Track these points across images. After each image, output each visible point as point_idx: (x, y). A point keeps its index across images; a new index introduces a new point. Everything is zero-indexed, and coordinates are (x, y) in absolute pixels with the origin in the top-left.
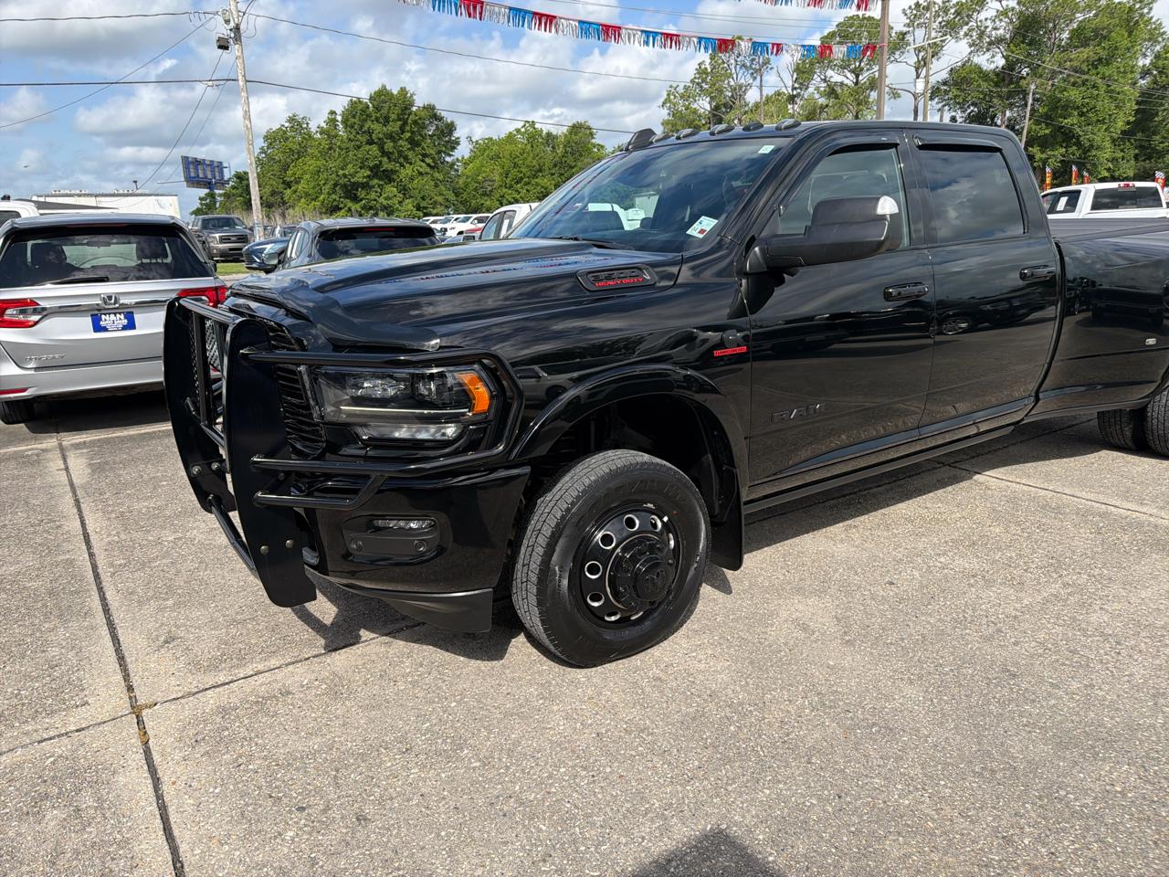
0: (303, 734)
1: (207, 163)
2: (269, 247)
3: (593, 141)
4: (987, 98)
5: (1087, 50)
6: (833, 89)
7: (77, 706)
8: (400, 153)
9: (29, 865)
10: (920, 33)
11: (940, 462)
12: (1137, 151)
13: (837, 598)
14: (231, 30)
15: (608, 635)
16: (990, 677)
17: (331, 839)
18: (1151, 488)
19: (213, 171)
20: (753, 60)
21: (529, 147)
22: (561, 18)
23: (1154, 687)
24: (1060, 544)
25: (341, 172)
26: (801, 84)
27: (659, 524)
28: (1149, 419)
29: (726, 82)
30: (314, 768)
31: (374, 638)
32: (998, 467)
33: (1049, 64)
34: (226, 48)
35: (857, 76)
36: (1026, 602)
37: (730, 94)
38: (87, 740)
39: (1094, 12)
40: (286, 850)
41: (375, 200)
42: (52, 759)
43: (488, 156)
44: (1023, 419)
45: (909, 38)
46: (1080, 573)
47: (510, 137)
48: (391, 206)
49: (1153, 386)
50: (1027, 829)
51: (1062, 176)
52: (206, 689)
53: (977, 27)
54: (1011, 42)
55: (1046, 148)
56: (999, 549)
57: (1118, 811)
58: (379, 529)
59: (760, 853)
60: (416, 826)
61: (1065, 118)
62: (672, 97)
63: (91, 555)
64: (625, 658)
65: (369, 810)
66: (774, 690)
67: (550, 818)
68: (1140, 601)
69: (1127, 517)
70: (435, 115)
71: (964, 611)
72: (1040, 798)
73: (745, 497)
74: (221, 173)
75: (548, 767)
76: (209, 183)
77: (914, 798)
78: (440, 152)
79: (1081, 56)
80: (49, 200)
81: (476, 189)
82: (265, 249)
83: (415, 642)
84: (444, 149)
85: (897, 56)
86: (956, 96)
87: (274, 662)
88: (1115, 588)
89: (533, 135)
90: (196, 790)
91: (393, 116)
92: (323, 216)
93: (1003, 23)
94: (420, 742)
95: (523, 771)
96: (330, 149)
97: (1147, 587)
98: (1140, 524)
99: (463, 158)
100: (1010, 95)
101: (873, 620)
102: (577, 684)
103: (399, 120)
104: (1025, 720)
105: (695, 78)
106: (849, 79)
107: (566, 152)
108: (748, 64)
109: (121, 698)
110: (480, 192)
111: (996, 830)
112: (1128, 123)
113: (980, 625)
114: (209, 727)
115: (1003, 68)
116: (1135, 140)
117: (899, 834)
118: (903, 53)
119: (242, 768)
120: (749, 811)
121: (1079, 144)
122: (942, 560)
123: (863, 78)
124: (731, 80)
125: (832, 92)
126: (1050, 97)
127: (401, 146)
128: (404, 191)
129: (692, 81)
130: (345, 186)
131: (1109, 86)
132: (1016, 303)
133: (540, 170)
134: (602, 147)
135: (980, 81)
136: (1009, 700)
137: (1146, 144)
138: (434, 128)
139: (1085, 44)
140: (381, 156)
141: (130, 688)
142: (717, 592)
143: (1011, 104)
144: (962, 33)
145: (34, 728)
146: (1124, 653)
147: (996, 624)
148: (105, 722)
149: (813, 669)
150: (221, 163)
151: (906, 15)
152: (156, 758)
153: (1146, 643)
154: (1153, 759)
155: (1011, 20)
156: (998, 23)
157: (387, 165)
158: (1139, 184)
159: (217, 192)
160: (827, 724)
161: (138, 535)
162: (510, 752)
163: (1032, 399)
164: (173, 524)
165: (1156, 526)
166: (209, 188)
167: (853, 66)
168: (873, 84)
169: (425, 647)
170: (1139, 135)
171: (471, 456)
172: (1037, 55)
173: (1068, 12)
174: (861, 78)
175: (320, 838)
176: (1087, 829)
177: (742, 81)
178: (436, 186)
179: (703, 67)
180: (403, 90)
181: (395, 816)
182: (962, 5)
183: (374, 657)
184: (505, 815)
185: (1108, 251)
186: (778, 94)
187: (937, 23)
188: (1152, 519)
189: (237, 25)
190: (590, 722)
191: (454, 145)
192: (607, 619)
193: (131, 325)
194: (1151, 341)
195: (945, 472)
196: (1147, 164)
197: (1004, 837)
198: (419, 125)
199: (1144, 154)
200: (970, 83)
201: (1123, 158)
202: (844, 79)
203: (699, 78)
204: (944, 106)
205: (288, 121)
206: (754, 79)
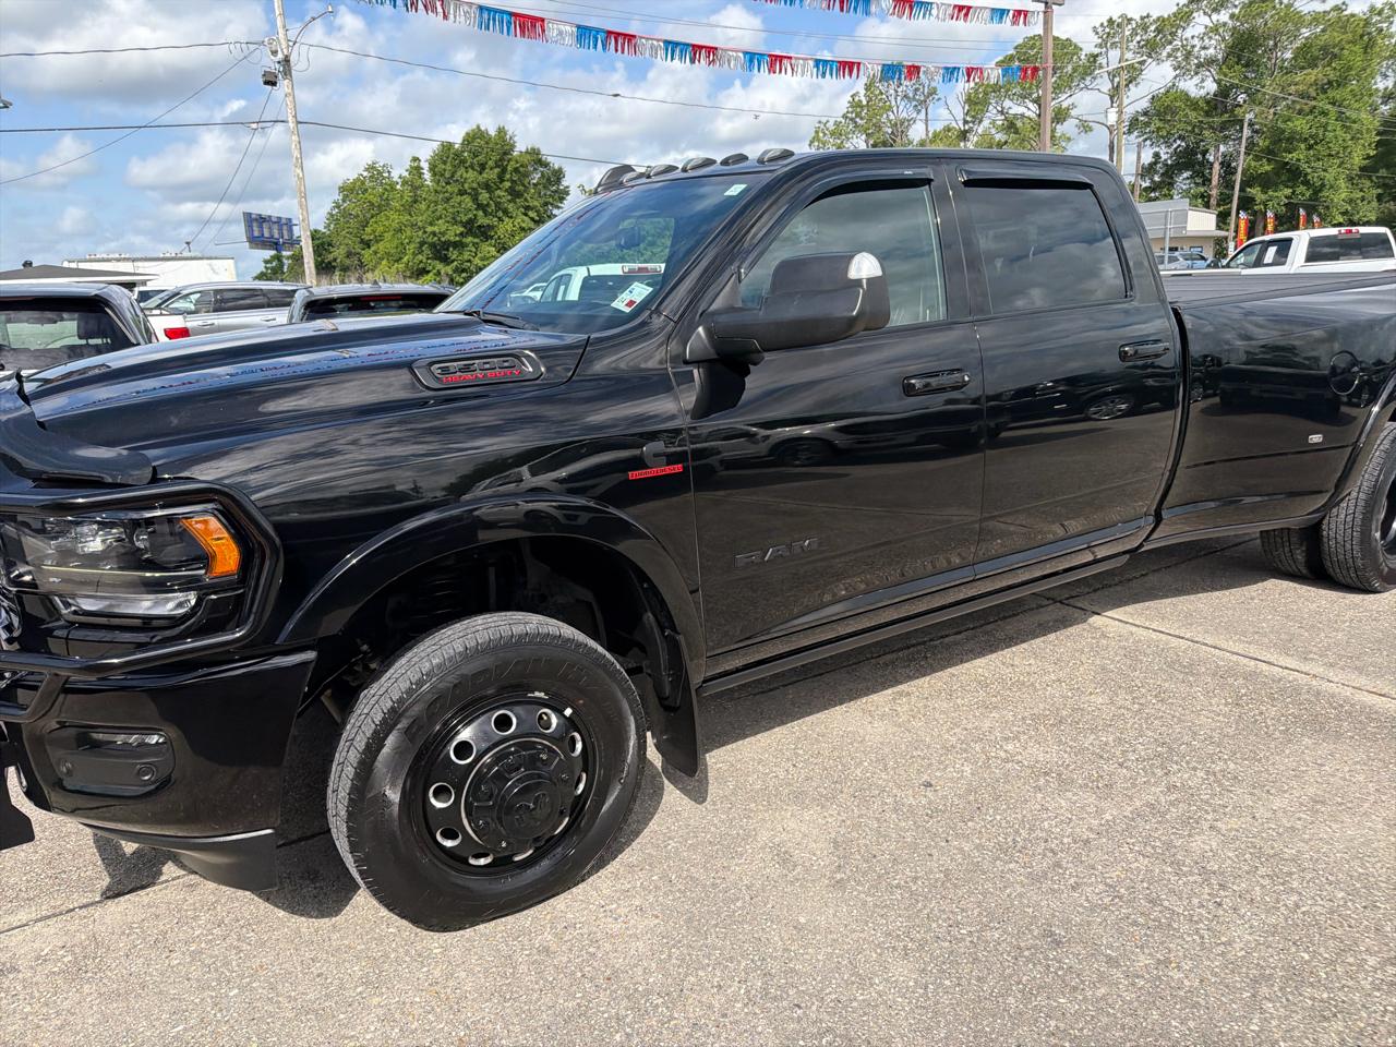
1: (274, 220)
4: (1197, 130)
5: (1315, 71)
6: (1012, 123)
8: (498, 205)
10: (1114, 54)
11: (1050, 598)
12: (1380, 191)
13: (846, 809)
14: (279, 62)
15: (479, 886)
16: (1022, 944)
18: (1323, 634)
19: (280, 230)
20: (917, 90)
22: (642, 38)
23: (1258, 964)
24: (1180, 722)
25: (429, 229)
26: (973, 117)
27: (554, 720)
28: (1325, 540)
29: (885, 116)
31: (179, 877)
33: (1270, 88)
34: (273, 84)
35: (1040, 107)
36: (1108, 816)
37: (890, 131)
39: (1323, 26)
41: (469, 261)
44: (1141, 545)
45: (1102, 60)
46: (1195, 769)
49: (1326, 497)
51: (1289, 222)
53: (1182, 46)
54: (1223, 63)
55: (1268, 188)
56: (1094, 730)
58: (96, 745)
61: (1290, 153)
62: (821, 135)
66: (705, 968)
68: (1269, 815)
69: (1280, 680)
70: (540, 160)
71: (1017, 832)
74: (291, 231)
76: (276, 244)
78: (546, 204)
79: (1308, 78)
80: (83, 266)
84: (551, 200)
85: (1088, 83)
86: (1158, 129)
88: (1241, 792)
91: (490, 163)
92: (408, 280)
93: (1213, 42)
96: (415, 201)
97: (1285, 792)
98: (1297, 690)
100: (1223, 126)
101: (885, 846)
103: (497, 166)
104: (1053, 1023)
105: (847, 112)
106: (1030, 110)
108: (911, 95)
112: (1368, 157)
113: (1034, 854)
115: (1215, 95)
116: (1377, 177)
118: (1095, 78)
121: (1306, 183)
122: (1010, 747)
123: (1048, 108)
124: (891, 113)
125: (1010, 125)
126: (1272, 127)
127: (499, 197)
129: (844, 116)
130: (432, 245)
131: (1341, 113)
135: (1187, 111)
136: (1040, 987)
138: (539, 175)
139: (1313, 64)
140: (476, 209)
142: (686, 800)
143: (1226, 137)
144: (1165, 54)
146: (1227, 903)
147: (1055, 854)
150: (290, 220)
151: (1097, 33)
153: (1262, 887)
155: (1223, 37)
156: (1207, 41)
157: (482, 220)
158: (1366, 230)
159: (284, 253)
160: (760, 1029)
163: (1151, 519)
165: (1318, 693)
166: (276, 249)
167: (1035, 95)
168: (1061, 116)
170: (1383, 172)
172: (1255, 78)
173: (1291, 26)
177: (904, 115)
179: (857, 99)
180: (501, 131)
182: (1164, 20)
186: (948, 129)
187: (1135, 42)
188: (1314, 683)
189: (287, 56)
191: (562, 195)
192: (472, 861)
194: (1316, 438)
195: (1053, 611)
198: (521, 173)
199: (1390, 194)
200: (1174, 113)
201: (1363, 199)
202: (1025, 110)
203: (852, 113)
204: (1146, 140)
205: (366, 170)
206: (919, 112)
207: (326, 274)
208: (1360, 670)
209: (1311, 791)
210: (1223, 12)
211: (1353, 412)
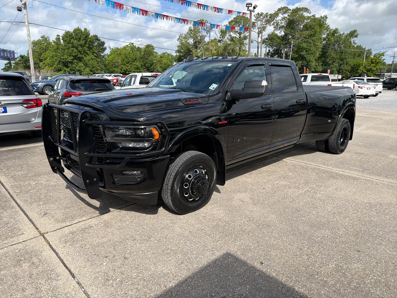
0: (100, 237)
1: (8, 51)
2: (40, 84)
3: (154, 51)
4: (279, 45)
5: (308, 32)
6: (233, 39)
7: (20, 235)
8: (84, 51)
9: (23, 278)
10: (259, 23)
11: (273, 156)
12: (322, 63)
13: (250, 193)
14: (23, 4)
15: (190, 205)
16: (293, 211)
17: (118, 264)
18: (330, 162)
19: (10, 54)
21: (131, 52)
22: (149, 12)
24: (308, 177)
25: (62, 57)
26: (222, 36)
27: (204, 172)
28: (329, 143)
29: (198, 34)
30: (107, 246)
31: (114, 210)
32: (289, 157)
33: (297, 35)
34: (21, 11)
35: (240, 35)
36: (300, 192)
37: (200, 38)
38: (28, 244)
39: (310, 20)
40: (105, 268)
41: (75, 67)
42: (18, 250)
43: (116, 54)
44: (297, 143)
45: (256, 24)
46: (313, 185)
47: (125, 48)
48: (81, 70)
49: (330, 133)
50: (305, 246)
51: (301, 71)
52: (64, 227)
53: (276, 22)
54: (286, 28)
55: (297, 61)
56: (292, 179)
57: (326, 241)
58: (124, 174)
59: (239, 257)
60: (142, 259)
61: (302, 52)
62: (181, 38)
63: (6, 190)
64: (193, 211)
65: (127, 256)
66: (237, 217)
67: (181, 253)
68: (329, 191)
69: (324, 170)
70: (98, 39)
71: (284, 195)
72: (308, 239)
73: (226, 164)
74: (14, 55)
75: (177, 241)
76: (9, 59)
77: (277, 241)
78: (99, 52)
79: (306, 33)
81: (112, 65)
82: (38, 85)
83: (128, 211)
84: (101, 51)
85: (252, 30)
86: (270, 43)
87: (84, 219)
88: (323, 188)
89: (132, 47)
90: (71, 255)
91: (82, 38)
93: (284, 22)
94: (137, 237)
95: (170, 242)
96: (58, 48)
98: (328, 171)
99: (107, 54)
100: (286, 44)
101: (260, 198)
102: (181, 219)
103: (85, 40)
104: (302, 221)
105: (188, 32)
106: (237, 36)
107: (145, 54)
108: (206, 29)
109: (35, 232)
110: (114, 66)
111: (298, 247)
112: (320, 55)
113: (289, 198)
114: (69, 238)
115: (284, 35)
116: (322, 60)
117: (274, 250)
118: (254, 28)
119: (83, 248)
120: (235, 248)
121: (306, 60)
122: (277, 182)
123: (242, 36)
124: (200, 33)
125: (232, 39)
126: (297, 45)
127: (85, 49)
128: (86, 65)
130: (63, 62)
131: (314, 43)
132: (291, 110)
133: (136, 60)
134: (157, 53)
135: (277, 39)
136: (298, 217)
137: (325, 61)
138: (97, 43)
139: (307, 30)
140: (78, 52)
141: (37, 229)
142: (217, 193)
143: (286, 47)
144: (272, 24)
145: (8, 242)
146: (326, 204)
147: (293, 198)
148: (32, 239)
149: (246, 211)
150: (14, 51)
151: (255, 17)
152: (54, 247)
153: (331, 201)
154: (334, 228)
155: (286, 21)
156: (282, 21)
157: (80, 56)
158: (324, 74)
159: (12, 62)
160: (252, 225)
161: (22, 183)
162: (165, 238)
163: (299, 137)
164: (33, 179)
165: (332, 172)
166: (9, 60)
167: (239, 32)
168: (245, 38)
169: (132, 212)
171: (154, 152)
172: (294, 32)
173: (302, 19)
174: (241, 36)
175: (115, 264)
176: (319, 245)
177: (204, 34)
178: (98, 63)
179: (191, 28)
180: (85, 29)
181: (135, 257)
182: (271, 15)
183: (116, 216)
184: (168, 254)
185: (319, 96)
186: (215, 39)
187: (264, 20)
188: (331, 170)
189: (25, 3)
190: (187, 229)
191: (105, 49)
192: (189, 200)
193: (5, 111)
194: (330, 121)
195: (275, 158)
196: (325, 67)
197: (300, 249)
198: (92, 42)
199: (324, 64)
200: (274, 40)
201: (318, 65)
202: (236, 36)
203: (189, 32)
204: (267, 46)
205: (41, 38)
206: (208, 34)
207: (27, 69)
208: (338, 168)
209: (335, 187)
210: (286, 14)
211: (336, 117)
